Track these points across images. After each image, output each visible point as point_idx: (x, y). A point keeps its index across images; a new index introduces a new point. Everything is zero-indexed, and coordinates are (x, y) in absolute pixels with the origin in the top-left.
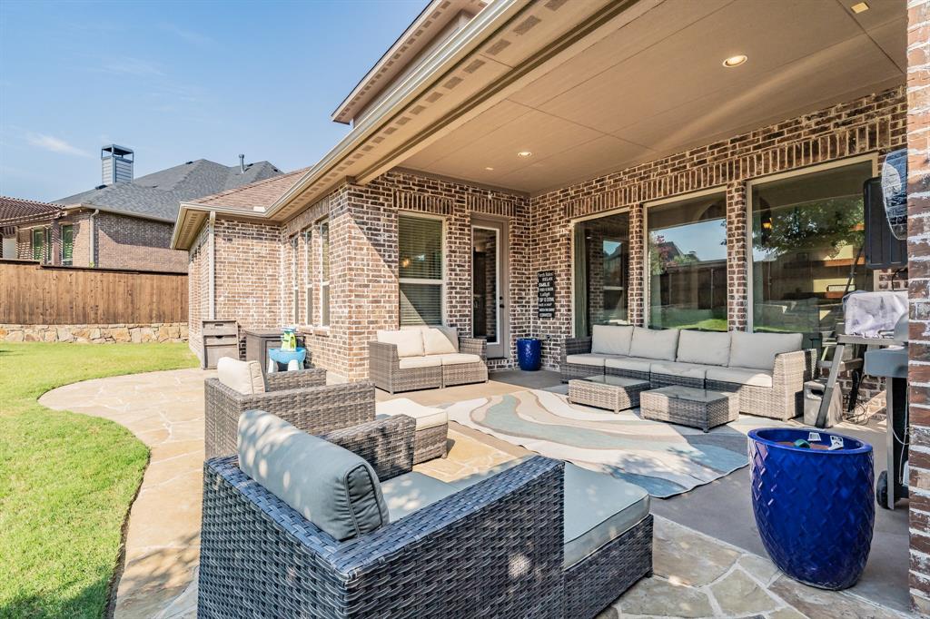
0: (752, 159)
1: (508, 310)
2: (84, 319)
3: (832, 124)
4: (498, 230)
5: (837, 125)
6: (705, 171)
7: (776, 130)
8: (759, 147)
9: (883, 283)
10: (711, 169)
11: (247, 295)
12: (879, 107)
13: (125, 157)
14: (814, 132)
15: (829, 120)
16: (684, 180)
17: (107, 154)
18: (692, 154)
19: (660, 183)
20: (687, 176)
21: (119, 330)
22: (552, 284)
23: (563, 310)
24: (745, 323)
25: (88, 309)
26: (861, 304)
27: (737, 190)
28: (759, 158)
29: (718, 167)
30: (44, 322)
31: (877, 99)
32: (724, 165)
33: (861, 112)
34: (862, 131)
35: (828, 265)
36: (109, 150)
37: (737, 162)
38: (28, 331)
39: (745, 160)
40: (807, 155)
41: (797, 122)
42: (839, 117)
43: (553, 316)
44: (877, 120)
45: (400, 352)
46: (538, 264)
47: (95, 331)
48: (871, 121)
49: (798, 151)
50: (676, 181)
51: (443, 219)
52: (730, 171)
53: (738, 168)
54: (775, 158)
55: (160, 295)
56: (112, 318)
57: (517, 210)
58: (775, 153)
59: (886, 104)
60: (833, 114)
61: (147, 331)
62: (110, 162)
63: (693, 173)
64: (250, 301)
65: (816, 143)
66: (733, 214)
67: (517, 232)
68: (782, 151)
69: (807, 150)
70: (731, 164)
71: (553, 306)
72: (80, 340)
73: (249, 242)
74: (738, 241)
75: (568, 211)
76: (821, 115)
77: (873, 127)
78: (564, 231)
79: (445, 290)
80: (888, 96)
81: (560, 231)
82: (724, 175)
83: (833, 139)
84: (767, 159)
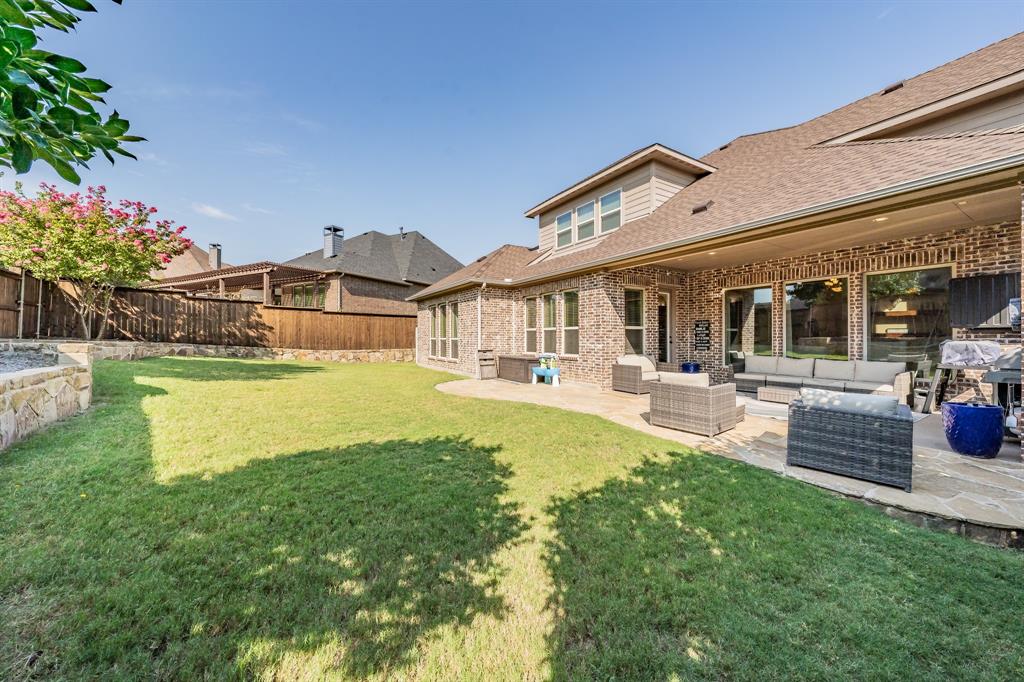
0: (868, 261)
1: (675, 345)
2: (344, 347)
3: (925, 245)
4: (668, 294)
5: (928, 246)
6: (833, 265)
7: (886, 245)
8: (873, 254)
9: (960, 335)
10: (838, 265)
11: (496, 334)
12: (958, 238)
13: (338, 233)
14: (913, 248)
15: (923, 242)
16: (817, 269)
17: (328, 232)
18: (822, 254)
19: (798, 270)
20: (819, 267)
21: (362, 353)
22: (707, 329)
23: (717, 345)
24: (862, 356)
25: (347, 339)
26: (953, 348)
27: (857, 278)
28: (873, 260)
29: (842, 264)
30: (324, 349)
31: (956, 234)
32: (847, 263)
33: (946, 239)
34: (946, 250)
35: (888, 315)
36: (329, 229)
37: (857, 261)
38: (317, 354)
39: (863, 261)
40: (908, 261)
41: (901, 242)
42: (931, 241)
43: (708, 349)
44: (956, 245)
45: (643, 370)
46: (696, 315)
47: (350, 354)
48: (952, 245)
49: (902, 259)
50: (810, 270)
51: (644, 289)
52: (852, 267)
53: (858, 265)
54: (885, 261)
55: (384, 330)
56: (359, 346)
57: (682, 281)
58: (885, 258)
59: (962, 237)
60: (926, 239)
61: (377, 354)
62: (330, 238)
63: (824, 267)
64: (498, 337)
65: (914, 256)
66: (854, 292)
67: (681, 295)
68: (890, 258)
69: (908, 258)
70: (852, 263)
71: (708, 342)
72: (343, 360)
73: (497, 300)
74: (857, 308)
75: (722, 283)
76: (917, 239)
77: (953, 249)
78: (718, 295)
79: (645, 332)
80: (964, 232)
81: (713, 295)
82: (847, 268)
83: (926, 254)
84: (879, 262)
